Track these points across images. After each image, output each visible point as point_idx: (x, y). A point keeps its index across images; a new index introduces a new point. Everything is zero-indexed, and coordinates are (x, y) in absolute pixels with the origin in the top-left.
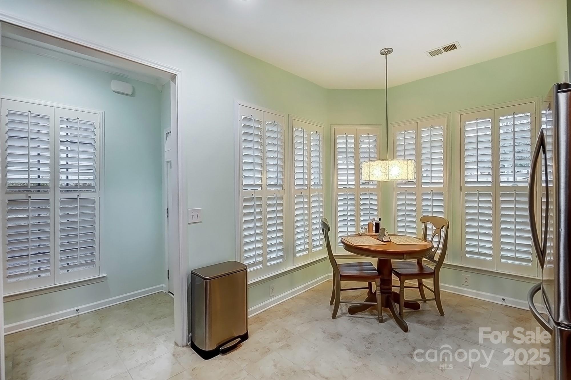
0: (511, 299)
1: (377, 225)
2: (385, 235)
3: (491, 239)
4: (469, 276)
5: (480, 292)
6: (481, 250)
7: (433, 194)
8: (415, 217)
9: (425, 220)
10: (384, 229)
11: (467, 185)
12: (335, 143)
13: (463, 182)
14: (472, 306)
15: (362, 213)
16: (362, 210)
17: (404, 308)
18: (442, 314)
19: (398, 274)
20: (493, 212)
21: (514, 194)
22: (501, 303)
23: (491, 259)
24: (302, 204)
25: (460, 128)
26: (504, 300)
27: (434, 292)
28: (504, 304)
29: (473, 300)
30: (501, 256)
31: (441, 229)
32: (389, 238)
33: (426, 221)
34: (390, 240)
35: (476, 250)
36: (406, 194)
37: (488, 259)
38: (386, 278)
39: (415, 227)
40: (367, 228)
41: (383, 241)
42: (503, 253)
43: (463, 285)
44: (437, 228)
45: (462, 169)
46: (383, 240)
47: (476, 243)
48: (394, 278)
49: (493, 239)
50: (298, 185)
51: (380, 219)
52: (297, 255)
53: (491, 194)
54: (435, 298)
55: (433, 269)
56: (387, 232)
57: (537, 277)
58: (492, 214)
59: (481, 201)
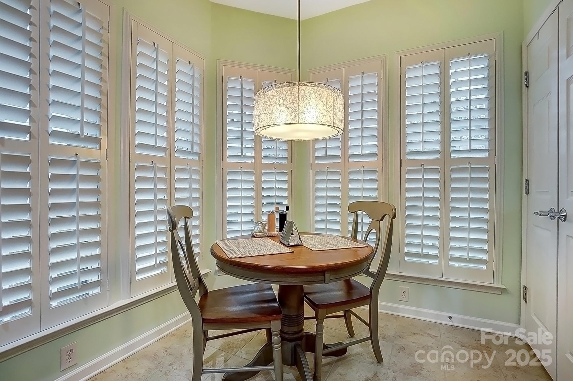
0: (460, 316)
1: (283, 217)
2: (292, 234)
3: (437, 234)
4: (408, 287)
5: (422, 310)
6: (425, 251)
7: (364, 171)
8: (338, 206)
9: (354, 208)
10: (291, 224)
11: (408, 158)
12: (224, 89)
13: (403, 153)
14: (415, 334)
15: (265, 202)
16: (264, 197)
17: (323, 356)
18: (379, 360)
19: (314, 305)
20: (441, 195)
21: (469, 168)
22: (447, 323)
23: (437, 261)
24: (153, 181)
25: (400, 75)
26: (450, 318)
27: (369, 325)
28: (451, 324)
29: (413, 322)
30: (450, 257)
31: (380, 221)
32: (300, 239)
33: (357, 210)
34: (300, 244)
35: (418, 250)
36: (327, 174)
37: (430, 262)
38: (293, 313)
39: (339, 220)
40: (266, 223)
41: (288, 246)
42: (452, 253)
43: (399, 300)
44: (373, 220)
45: (403, 135)
46: (288, 244)
47: (419, 241)
48: (308, 311)
49: (440, 234)
50: (141, 146)
51: (287, 208)
52: (138, 277)
53: (439, 168)
54: (371, 337)
55: (370, 288)
56: (296, 228)
57: (493, 283)
58: (440, 198)
59: (426, 180)
